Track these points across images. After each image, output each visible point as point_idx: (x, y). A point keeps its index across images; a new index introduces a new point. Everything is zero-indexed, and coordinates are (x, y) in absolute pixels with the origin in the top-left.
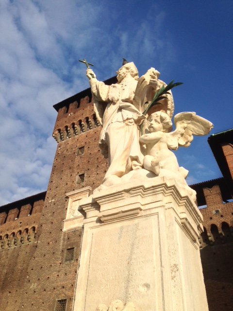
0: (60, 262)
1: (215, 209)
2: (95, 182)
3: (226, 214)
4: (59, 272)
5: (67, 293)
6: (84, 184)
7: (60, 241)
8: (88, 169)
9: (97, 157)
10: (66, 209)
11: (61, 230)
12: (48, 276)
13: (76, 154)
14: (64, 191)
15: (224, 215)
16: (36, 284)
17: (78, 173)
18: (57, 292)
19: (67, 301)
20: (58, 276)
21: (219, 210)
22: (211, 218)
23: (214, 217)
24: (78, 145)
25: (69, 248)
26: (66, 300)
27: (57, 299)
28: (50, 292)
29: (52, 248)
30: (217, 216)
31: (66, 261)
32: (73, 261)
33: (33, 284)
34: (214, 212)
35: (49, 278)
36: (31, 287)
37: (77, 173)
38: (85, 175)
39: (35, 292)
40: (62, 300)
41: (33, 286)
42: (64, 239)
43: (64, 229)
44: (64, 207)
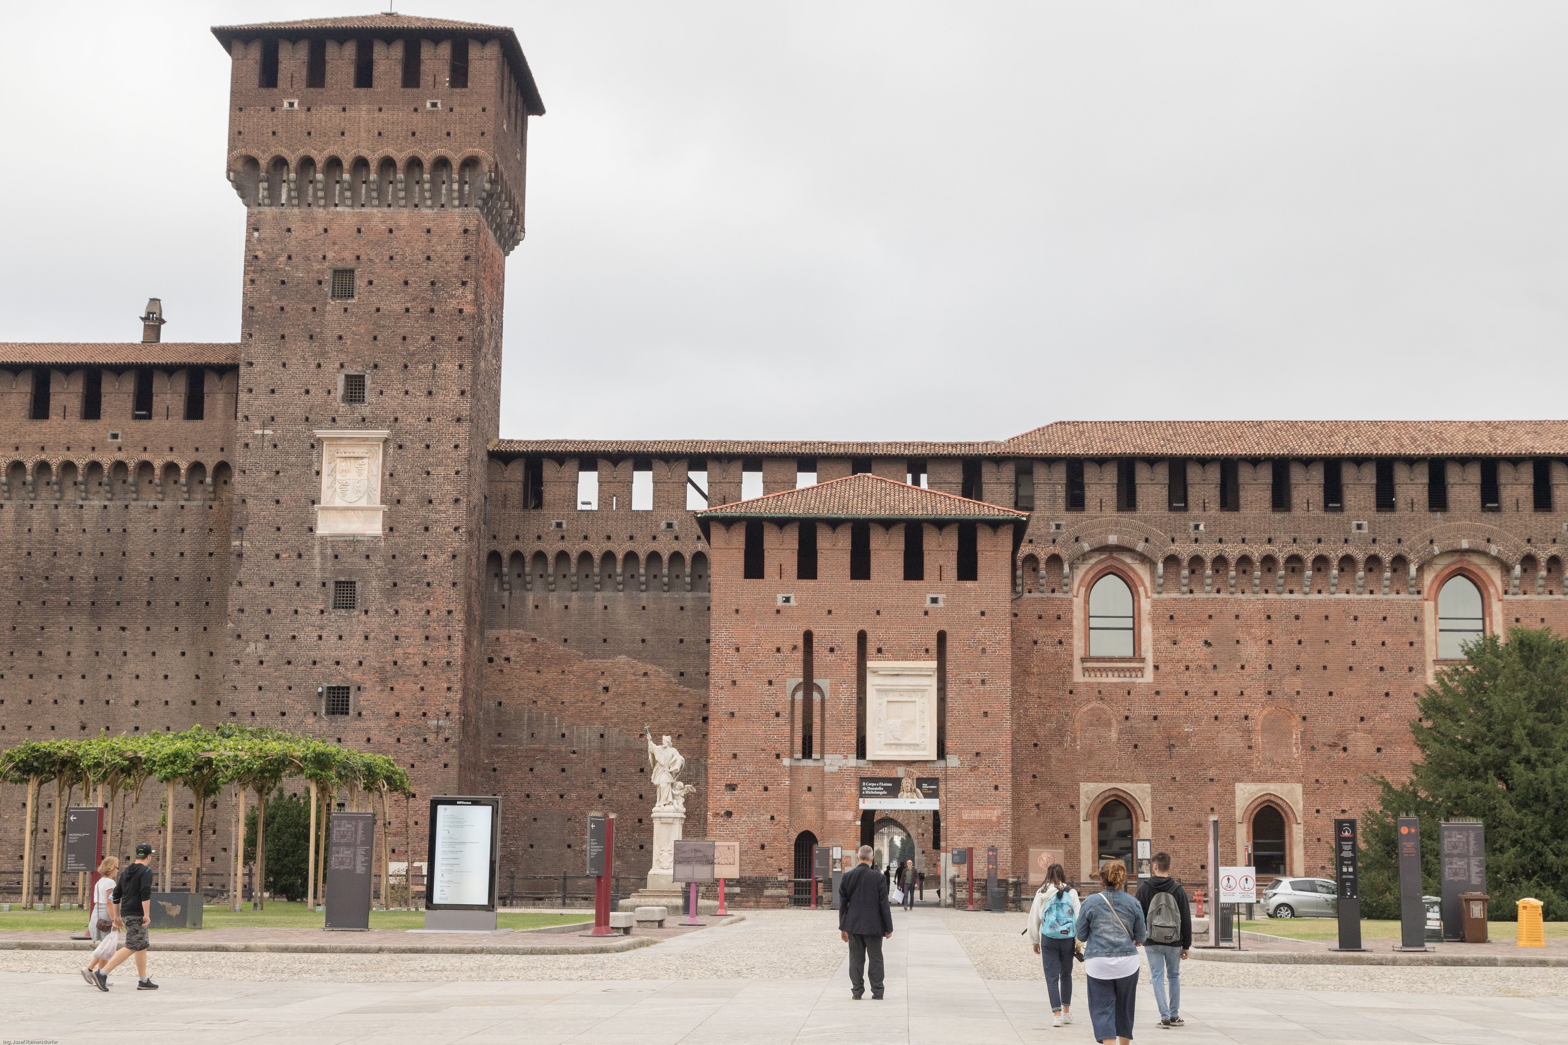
0: (321, 607)
1: (667, 518)
2: (399, 416)
3: (687, 535)
4: (322, 628)
5: (349, 675)
6: (364, 410)
7: (311, 558)
8: (376, 366)
9: (402, 332)
10: (318, 473)
11: (311, 530)
12: (293, 634)
13: (327, 289)
14: (300, 413)
15: (681, 536)
16: (259, 645)
17: (342, 366)
18: (323, 670)
19: (353, 690)
20: (320, 637)
21: (675, 523)
22: (654, 538)
23: (660, 537)
24: (330, 255)
25: (342, 579)
26: (348, 688)
27: (326, 685)
28: (303, 668)
29: (292, 570)
30: (666, 536)
31: (335, 607)
32: (356, 613)
33: (252, 645)
34: (663, 525)
35: (294, 637)
36: (248, 650)
37: (337, 365)
38: (368, 382)
39: (261, 663)
40: (339, 688)
41: (254, 649)
42: (323, 556)
43: (322, 529)
44: (310, 465)
